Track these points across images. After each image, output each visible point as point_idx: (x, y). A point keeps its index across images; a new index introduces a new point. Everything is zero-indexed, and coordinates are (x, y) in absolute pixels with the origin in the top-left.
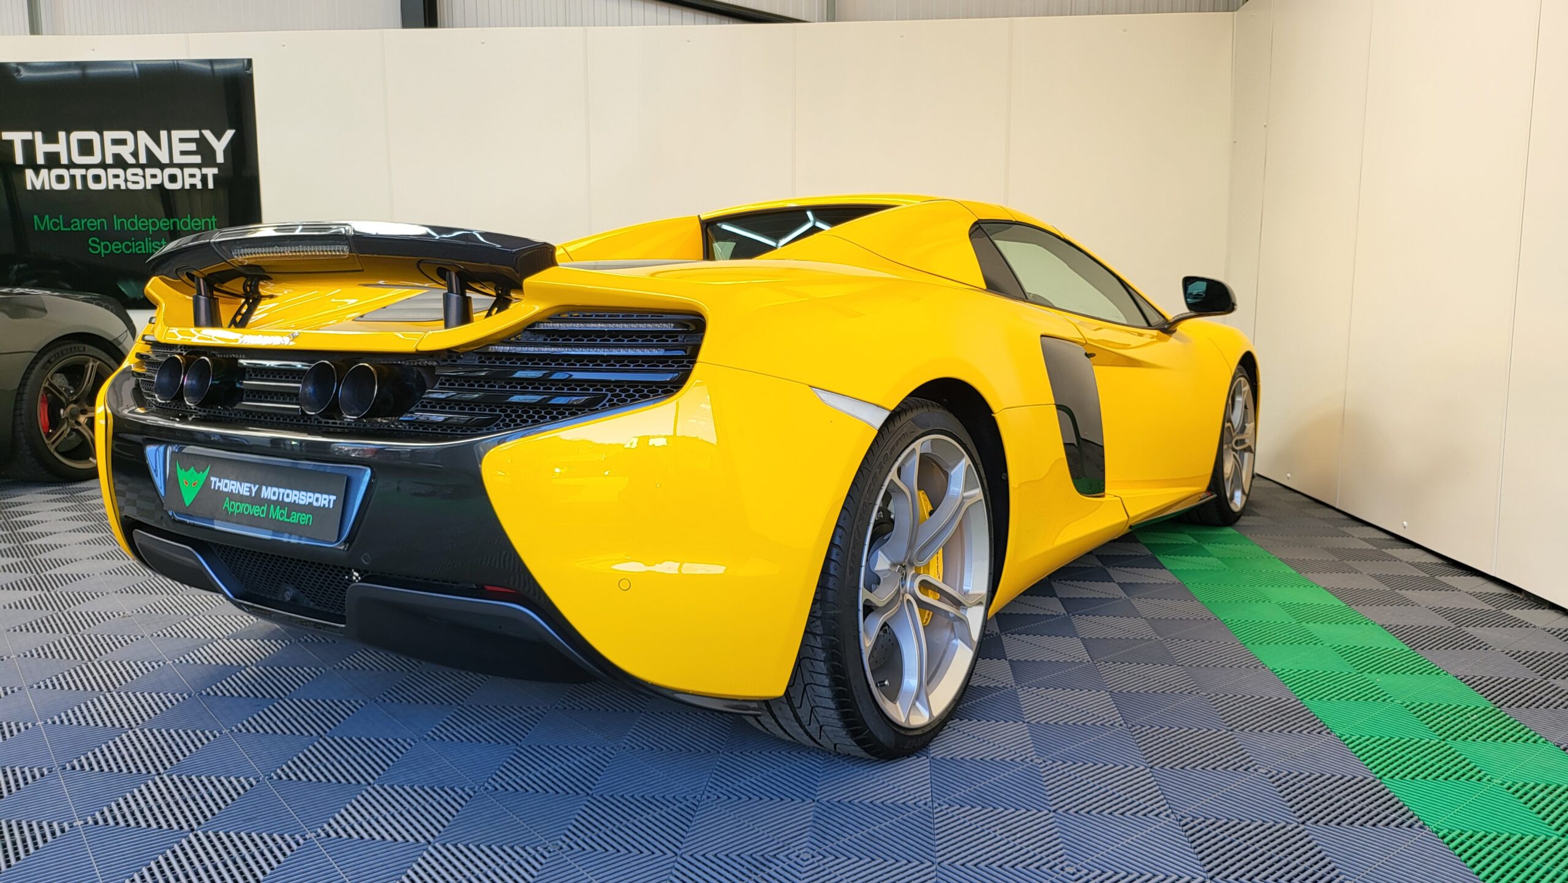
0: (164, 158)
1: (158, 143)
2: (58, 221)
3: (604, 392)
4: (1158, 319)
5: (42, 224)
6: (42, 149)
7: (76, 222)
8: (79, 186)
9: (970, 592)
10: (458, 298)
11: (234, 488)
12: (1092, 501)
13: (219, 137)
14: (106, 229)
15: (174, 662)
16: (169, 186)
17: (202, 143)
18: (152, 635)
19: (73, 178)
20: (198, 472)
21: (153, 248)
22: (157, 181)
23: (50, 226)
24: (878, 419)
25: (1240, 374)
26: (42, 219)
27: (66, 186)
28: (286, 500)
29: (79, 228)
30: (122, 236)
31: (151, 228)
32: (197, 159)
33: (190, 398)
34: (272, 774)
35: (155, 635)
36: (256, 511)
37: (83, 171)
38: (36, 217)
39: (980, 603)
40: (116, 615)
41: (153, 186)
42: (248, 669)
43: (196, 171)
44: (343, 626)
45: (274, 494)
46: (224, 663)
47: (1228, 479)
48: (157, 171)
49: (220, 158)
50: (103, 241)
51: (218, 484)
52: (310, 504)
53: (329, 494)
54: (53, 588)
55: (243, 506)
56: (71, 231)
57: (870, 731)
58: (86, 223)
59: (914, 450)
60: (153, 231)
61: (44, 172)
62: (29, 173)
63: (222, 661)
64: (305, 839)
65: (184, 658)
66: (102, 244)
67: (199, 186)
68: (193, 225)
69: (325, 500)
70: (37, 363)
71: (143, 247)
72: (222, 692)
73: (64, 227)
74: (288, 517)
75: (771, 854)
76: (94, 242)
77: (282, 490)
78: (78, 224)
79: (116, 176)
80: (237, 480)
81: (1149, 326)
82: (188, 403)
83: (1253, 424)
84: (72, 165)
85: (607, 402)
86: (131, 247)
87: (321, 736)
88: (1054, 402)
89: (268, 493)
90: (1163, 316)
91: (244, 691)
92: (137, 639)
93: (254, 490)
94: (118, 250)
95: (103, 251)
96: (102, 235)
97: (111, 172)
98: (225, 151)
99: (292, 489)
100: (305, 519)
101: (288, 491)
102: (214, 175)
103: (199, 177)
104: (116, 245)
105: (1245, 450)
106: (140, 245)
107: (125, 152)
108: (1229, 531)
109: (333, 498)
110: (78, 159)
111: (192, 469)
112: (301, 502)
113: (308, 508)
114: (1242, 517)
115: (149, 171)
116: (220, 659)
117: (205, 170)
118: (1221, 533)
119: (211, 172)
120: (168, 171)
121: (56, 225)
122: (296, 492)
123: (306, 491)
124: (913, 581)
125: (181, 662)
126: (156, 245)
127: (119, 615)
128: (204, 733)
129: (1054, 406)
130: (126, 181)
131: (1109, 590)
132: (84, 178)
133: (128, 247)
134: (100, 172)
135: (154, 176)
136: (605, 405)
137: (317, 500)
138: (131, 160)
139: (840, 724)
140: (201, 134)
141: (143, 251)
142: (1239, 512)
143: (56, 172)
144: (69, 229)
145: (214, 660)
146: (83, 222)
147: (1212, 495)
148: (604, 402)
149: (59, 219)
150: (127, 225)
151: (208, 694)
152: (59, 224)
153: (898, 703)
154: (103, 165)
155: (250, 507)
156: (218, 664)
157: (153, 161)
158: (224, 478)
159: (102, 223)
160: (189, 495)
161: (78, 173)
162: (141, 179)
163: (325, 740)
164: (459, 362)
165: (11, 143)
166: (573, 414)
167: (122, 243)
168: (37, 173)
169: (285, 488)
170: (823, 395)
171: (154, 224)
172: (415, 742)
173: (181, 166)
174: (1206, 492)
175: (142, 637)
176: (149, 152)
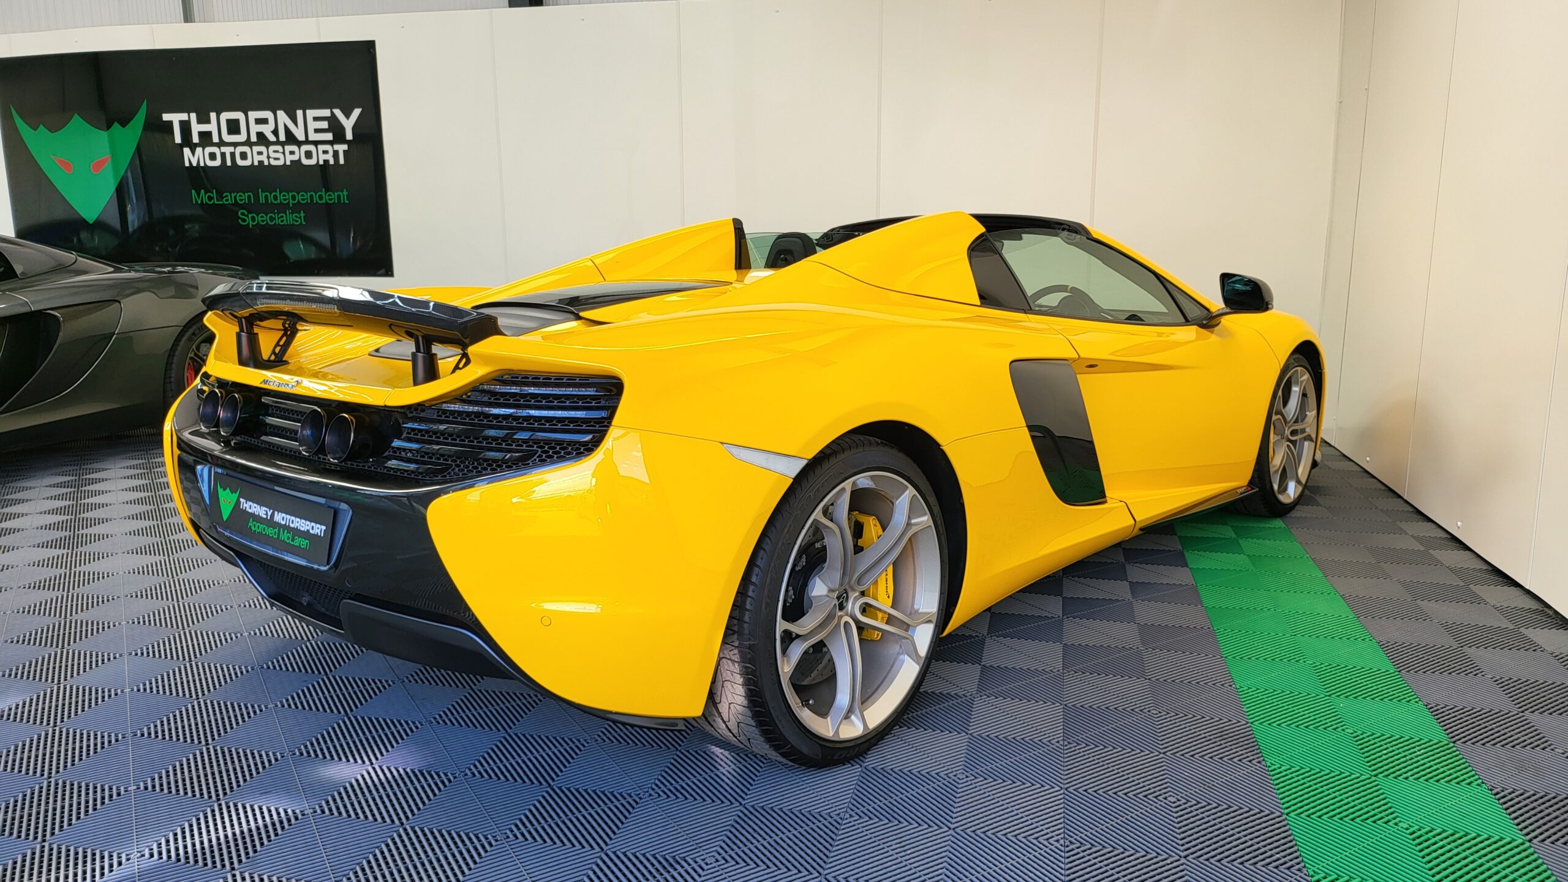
0: (301, 137)
1: (295, 121)
2: (212, 195)
3: (535, 448)
4: (1199, 313)
5: (199, 198)
6: (196, 128)
7: (227, 196)
8: (229, 163)
9: (920, 611)
10: (424, 357)
11: (256, 510)
12: (1084, 510)
13: (348, 116)
14: (253, 202)
15: (250, 634)
16: (305, 162)
17: (333, 121)
18: (240, 606)
19: (223, 155)
20: (232, 493)
21: (293, 220)
22: (295, 157)
23: (206, 200)
24: (794, 468)
25: (1296, 364)
26: (198, 195)
27: (217, 163)
28: (292, 525)
29: (230, 202)
30: (268, 208)
31: (291, 201)
32: (329, 136)
33: (226, 428)
34: (296, 750)
35: (242, 605)
36: (270, 531)
37: (232, 149)
38: (193, 191)
39: (929, 621)
40: (216, 584)
41: (291, 161)
42: (308, 644)
43: (328, 147)
44: (342, 632)
45: (283, 519)
46: (290, 636)
47: (1277, 471)
48: (294, 148)
49: (349, 136)
50: (251, 213)
51: (245, 505)
52: (308, 531)
53: (321, 524)
54: (173, 554)
55: (261, 526)
56: (224, 204)
57: (792, 746)
58: (235, 197)
59: (843, 489)
60: (293, 204)
61: (199, 150)
62: (187, 151)
63: (289, 634)
64: (303, 815)
65: (259, 630)
66: (250, 216)
67: (332, 162)
68: (327, 198)
69: (318, 529)
70: (183, 336)
71: (285, 218)
72: (280, 666)
73: (217, 200)
74: (293, 541)
75: (681, 856)
76: (243, 214)
77: (288, 517)
78: (229, 198)
79: (260, 153)
80: (258, 504)
81: (1187, 321)
82: (222, 433)
83: (1315, 412)
84: (222, 143)
85: (538, 457)
86: (275, 218)
87: (347, 714)
88: (1025, 425)
89: (279, 517)
90: (1207, 309)
91: (298, 666)
92: (227, 609)
93: (269, 514)
94: (263, 221)
95: (251, 223)
96: (249, 208)
97: (256, 149)
98: (354, 128)
99: (296, 517)
100: (304, 543)
101: (293, 518)
102: (344, 151)
103: (331, 153)
104: (262, 217)
105: (1305, 439)
106: (282, 217)
107: (267, 130)
108: (1278, 523)
109: (324, 528)
110: (227, 138)
111: (228, 489)
112: (302, 529)
113: (306, 535)
114: (1298, 507)
115: (288, 148)
116: (288, 632)
117: (337, 147)
118: (1267, 526)
119: (341, 148)
120: (305, 148)
121: (210, 198)
122: (298, 519)
123: (306, 520)
124: (854, 604)
125: (255, 634)
126: (296, 216)
127: (219, 584)
128: (253, 707)
129: (1026, 428)
130: (268, 157)
131: (1119, 590)
132: (233, 155)
133: (272, 219)
134: (246, 149)
135: (292, 153)
136: (535, 460)
137: (313, 528)
138: (272, 138)
139: (762, 739)
140: (332, 113)
141: (285, 222)
142: (1292, 503)
143: (209, 150)
144: (221, 203)
145: (283, 633)
146: (233, 195)
147: (1252, 489)
148: (535, 457)
149: (213, 193)
150: (271, 199)
151: (269, 668)
152: (213, 198)
153: (829, 719)
154: (248, 143)
155: (266, 528)
156: (285, 637)
157: (291, 139)
158: (250, 501)
159: (249, 197)
160: (226, 511)
161: (227, 150)
162: (281, 156)
163: (349, 719)
164: (422, 415)
165: (170, 123)
166: (509, 467)
167: (267, 216)
168: (193, 153)
169: (291, 515)
170: (734, 450)
171: (294, 198)
172: (422, 725)
173: (316, 143)
174: (1248, 485)
175: (231, 607)
176: (287, 131)
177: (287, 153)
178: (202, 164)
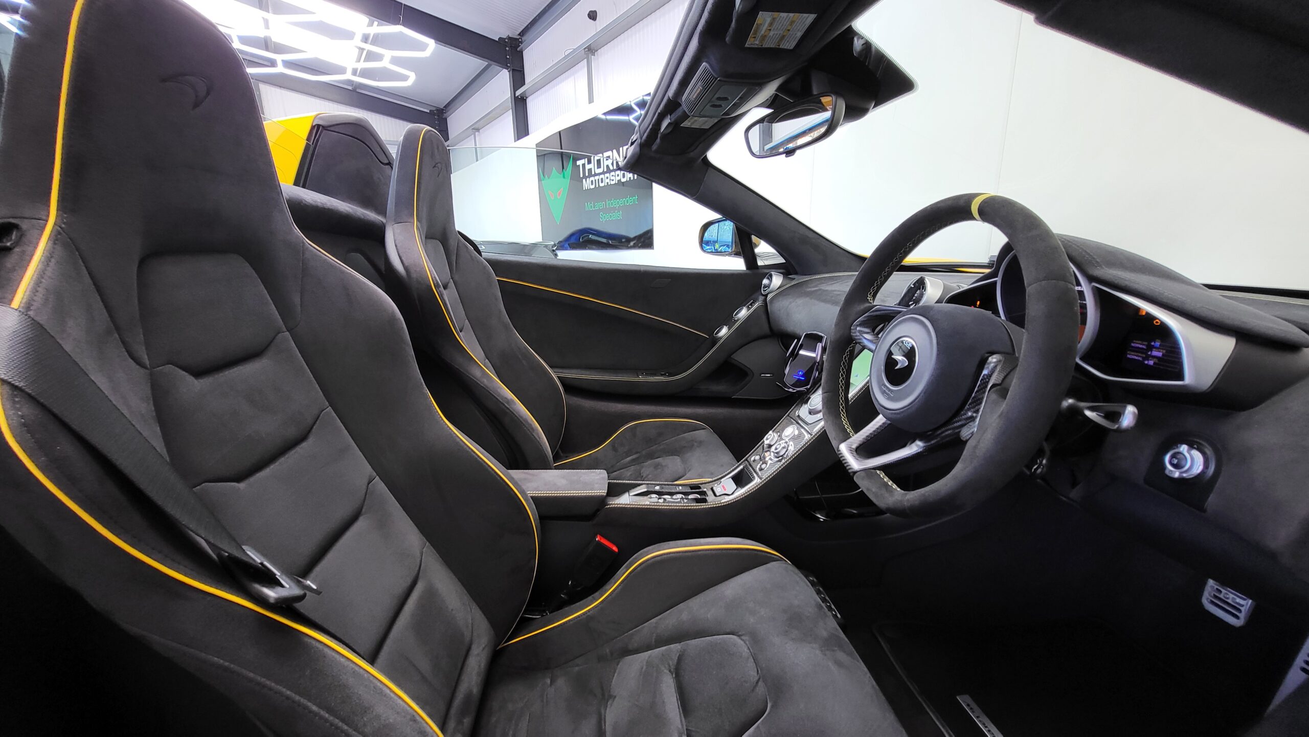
6: (588, 167)
61: (588, 179)
138: (611, 168)
154: (603, 173)
161: (597, 178)
165: (579, 165)
168: (586, 181)
177: (616, 176)
178: (589, 188)
